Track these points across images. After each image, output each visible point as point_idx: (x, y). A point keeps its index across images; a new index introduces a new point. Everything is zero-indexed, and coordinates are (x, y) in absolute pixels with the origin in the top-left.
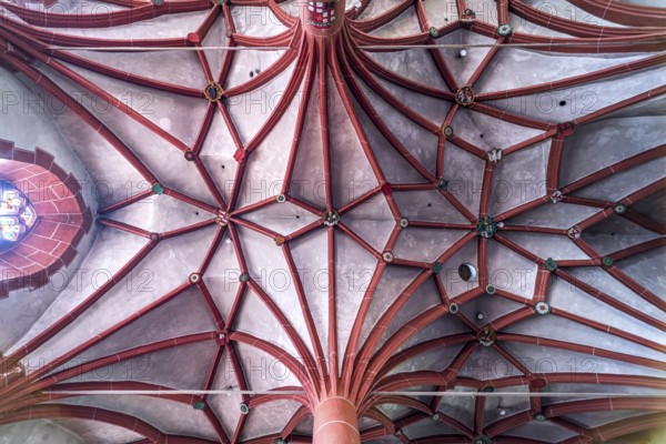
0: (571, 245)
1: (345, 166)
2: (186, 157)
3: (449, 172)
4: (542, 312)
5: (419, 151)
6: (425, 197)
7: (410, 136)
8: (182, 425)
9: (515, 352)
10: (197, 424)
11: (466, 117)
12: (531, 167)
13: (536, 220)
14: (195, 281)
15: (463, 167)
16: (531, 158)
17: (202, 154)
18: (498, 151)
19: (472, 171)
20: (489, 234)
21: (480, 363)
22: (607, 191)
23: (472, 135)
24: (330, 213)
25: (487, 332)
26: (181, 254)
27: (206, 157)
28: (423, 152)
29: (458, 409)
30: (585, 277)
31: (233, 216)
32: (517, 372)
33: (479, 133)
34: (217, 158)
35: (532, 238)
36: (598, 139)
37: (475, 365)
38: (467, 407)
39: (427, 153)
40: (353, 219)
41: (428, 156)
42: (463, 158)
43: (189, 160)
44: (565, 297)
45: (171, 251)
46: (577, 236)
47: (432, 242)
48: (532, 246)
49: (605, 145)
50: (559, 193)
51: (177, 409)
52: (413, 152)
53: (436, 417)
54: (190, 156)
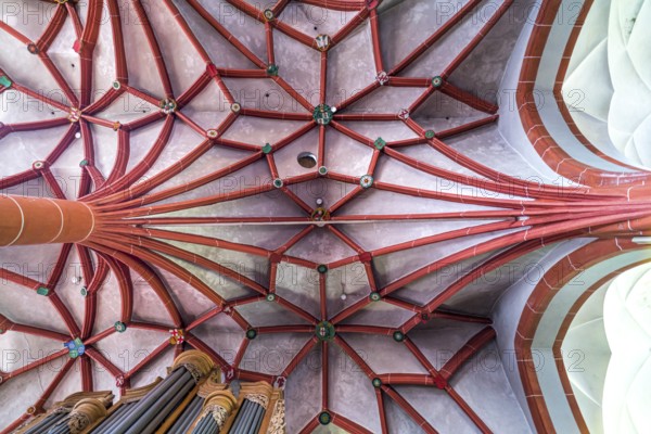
0: (406, 128)
1: (175, 52)
2: (29, 49)
3: (283, 62)
4: (365, 185)
5: (249, 39)
6: (261, 86)
7: (235, 22)
8: (32, 315)
9: (352, 234)
10: (49, 316)
11: (299, 10)
12: (360, 54)
13: (374, 109)
14: (37, 167)
15: (299, 58)
16: (360, 45)
17: (50, 52)
18: (324, 36)
19: (309, 62)
20: (325, 120)
21: (321, 248)
22: (429, 69)
23: (305, 27)
24: (167, 101)
25: (320, 212)
26: (32, 147)
27: (54, 54)
28: (253, 40)
29: (303, 297)
30: (412, 154)
31: (83, 113)
32: (353, 253)
33: (313, 26)
34: (65, 56)
35: (371, 126)
36: (413, 17)
37: (316, 250)
38: (313, 295)
39: (256, 41)
40: (194, 110)
41: (259, 45)
42: (298, 48)
43: (32, 52)
44: (394, 173)
45: (21, 144)
46: (406, 116)
47: (272, 131)
48: (372, 132)
49: (420, 22)
50: (384, 74)
51: (25, 297)
52: (241, 40)
53: (270, 298)
54: (32, 49)
